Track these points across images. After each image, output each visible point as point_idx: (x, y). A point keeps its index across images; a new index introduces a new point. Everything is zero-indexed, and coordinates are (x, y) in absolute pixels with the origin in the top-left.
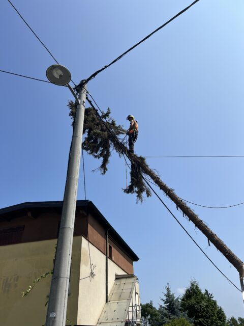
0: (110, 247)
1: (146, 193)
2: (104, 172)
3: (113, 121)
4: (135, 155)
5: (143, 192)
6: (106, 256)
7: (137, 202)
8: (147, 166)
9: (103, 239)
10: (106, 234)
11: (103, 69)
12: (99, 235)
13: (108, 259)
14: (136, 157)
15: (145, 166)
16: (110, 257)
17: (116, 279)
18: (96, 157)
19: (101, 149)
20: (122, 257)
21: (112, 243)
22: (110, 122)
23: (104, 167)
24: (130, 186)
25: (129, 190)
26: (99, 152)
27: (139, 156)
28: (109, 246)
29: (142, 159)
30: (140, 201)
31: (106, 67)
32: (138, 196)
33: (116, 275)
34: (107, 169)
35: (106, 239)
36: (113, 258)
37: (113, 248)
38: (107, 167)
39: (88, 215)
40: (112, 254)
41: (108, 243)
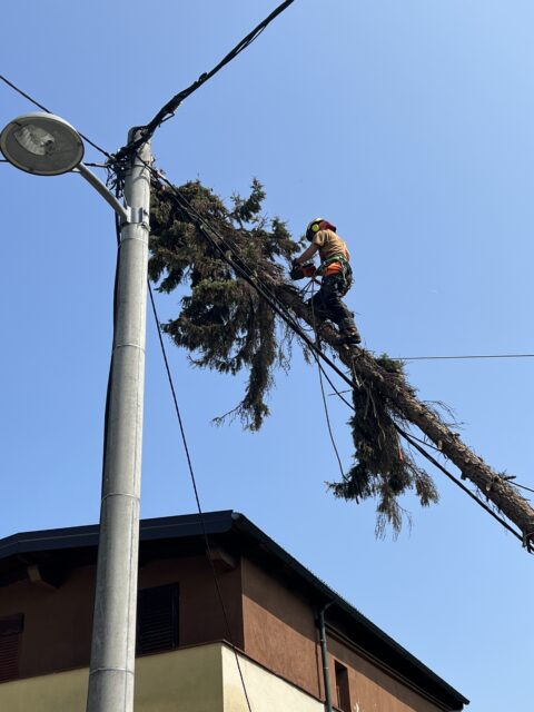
0: (341, 671)
1: (415, 491)
2: (258, 422)
3: (275, 223)
4: (364, 354)
5: (406, 490)
6: (326, 704)
7: (380, 530)
8: (410, 391)
9: (310, 644)
10: (318, 625)
11: (196, 85)
14: (369, 359)
15: (400, 394)
16: (344, 708)
18: (224, 367)
19: (241, 334)
21: (346, 650)
22: (269, 230)
23: (254, 403)
24: (354, 472)
25: (352, 487)
26: (235, 348)
27: (377, 356)
28: (337, 663)
29: (390, 367)
30: (389, 527)
31: (205, 77)
32: (384, 507)
34: (265, 409)
35: (319, 642)
36: (355, 708)
37: (352, 673)
38: (264, 402)
39: (238, 564)
40: (352, 693)
41: (327, 654)
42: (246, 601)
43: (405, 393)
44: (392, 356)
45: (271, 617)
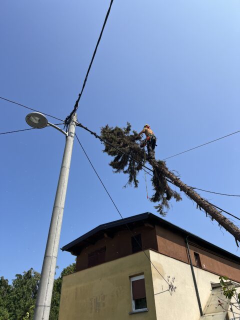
3: (134, 132)
5: (171, 198)
6: (191, 265)
8: (167, 169)
9: (184, 248)
10: (186, 242)
11: (79, 98)
12: (175, 244)
13: (194, 268)
16: (200, 266)
17: (213, 288)
19: (129, 163)
20: (219, 262)
21: (197, 249)
23: (133, 180)
24: (155, 194)
25: (155, 199)
26: (127, 167)
28: (194, 253)
33: (212, 284)
35: (186, 247)
36: (204, 266)
37: (201, 255)
39: (154, 227)
40: (202, 261)
41: (190, 250)
42: (158, 237)
43: (165, 170)
44: (161, 160)
45: (167, 241)
